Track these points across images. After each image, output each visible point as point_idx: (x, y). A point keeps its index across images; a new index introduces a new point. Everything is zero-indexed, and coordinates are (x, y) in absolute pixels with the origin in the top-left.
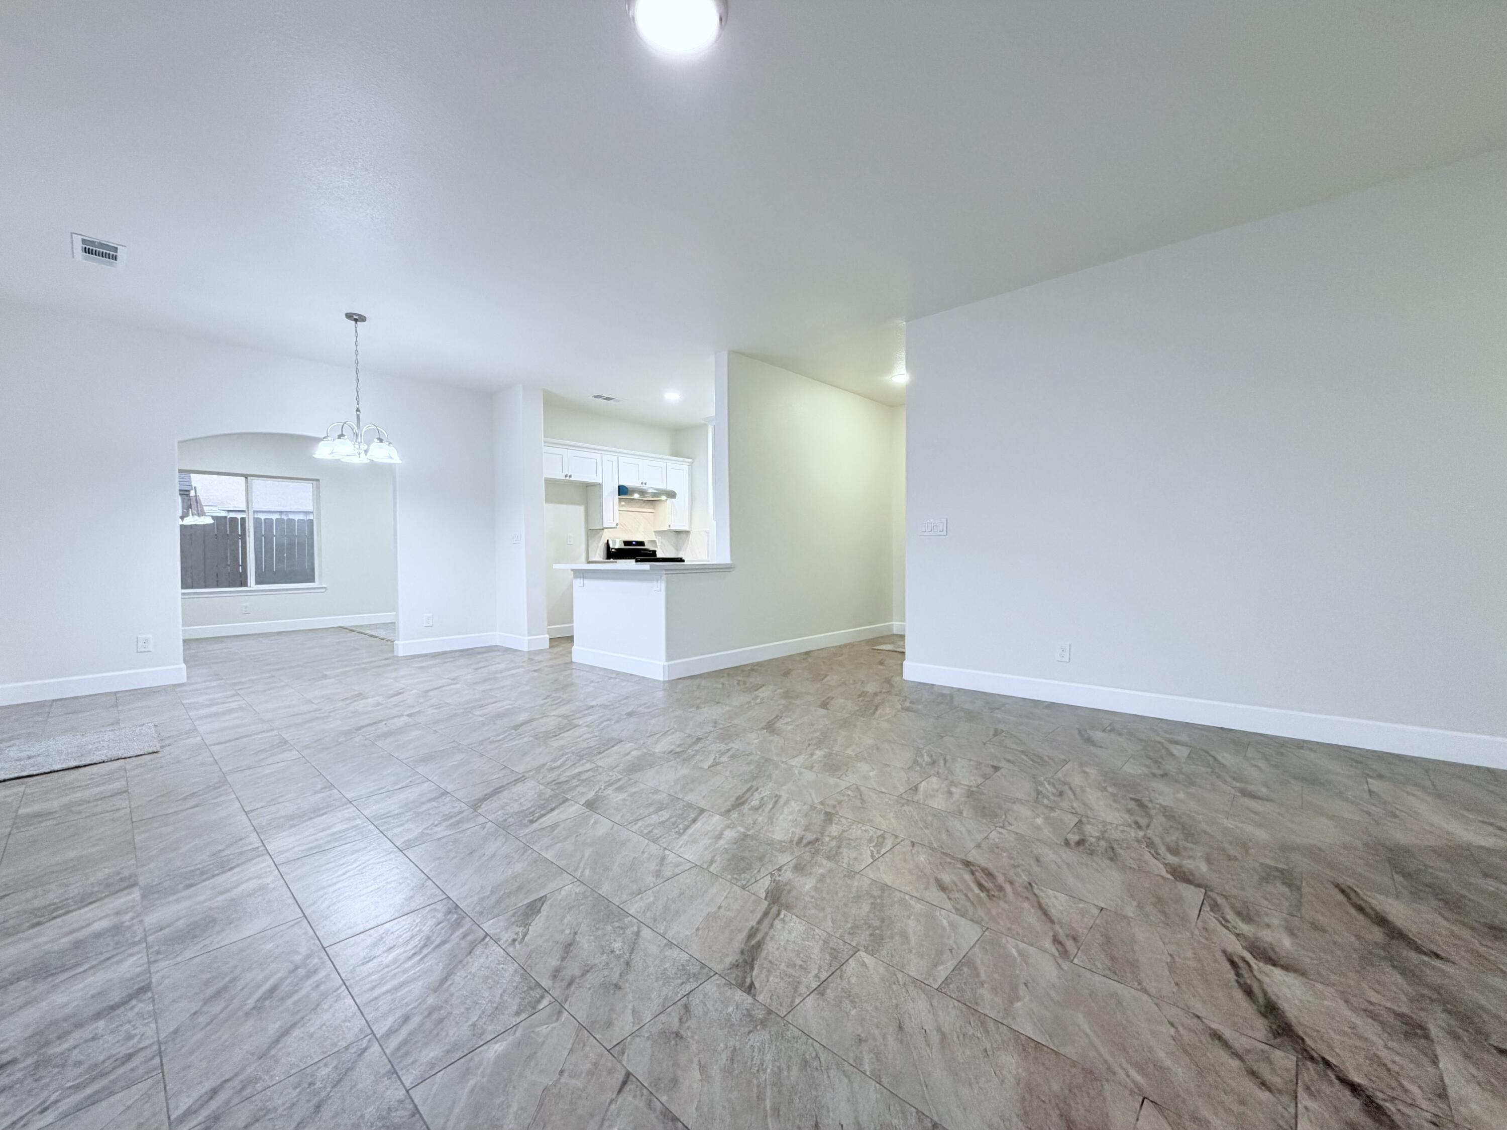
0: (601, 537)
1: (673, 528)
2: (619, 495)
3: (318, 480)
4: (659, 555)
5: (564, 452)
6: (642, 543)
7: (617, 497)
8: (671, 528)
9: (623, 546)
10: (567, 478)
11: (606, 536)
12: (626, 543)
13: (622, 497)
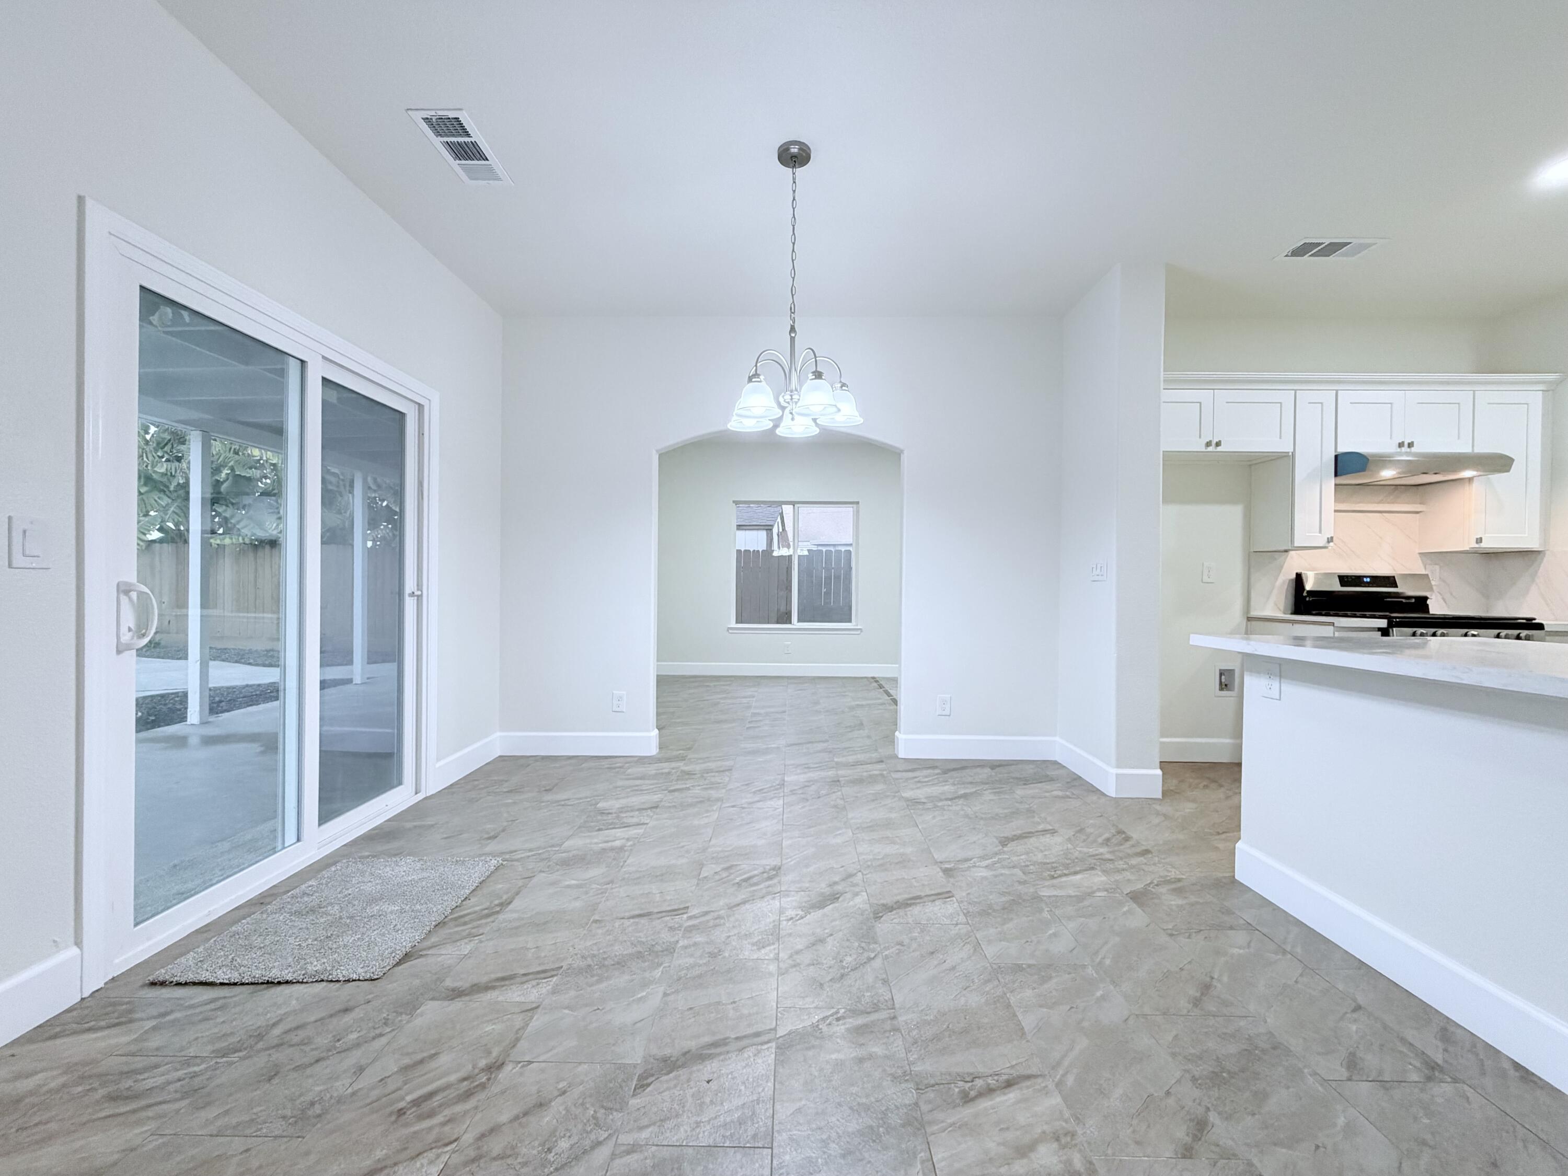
0: (1281, 567)
1: (1487, 544)
2: (1336, 475)
3: (858, 503)
4: (1436, 608)
5: (1204, 395)
6: (1390, 581)
7: (1331, 482)
8: (1483, 545)
9: (1336, 587)
10: (1210, 449)
11: (1293, 564)
12: (1345, 580)
13: (1342, 480)
